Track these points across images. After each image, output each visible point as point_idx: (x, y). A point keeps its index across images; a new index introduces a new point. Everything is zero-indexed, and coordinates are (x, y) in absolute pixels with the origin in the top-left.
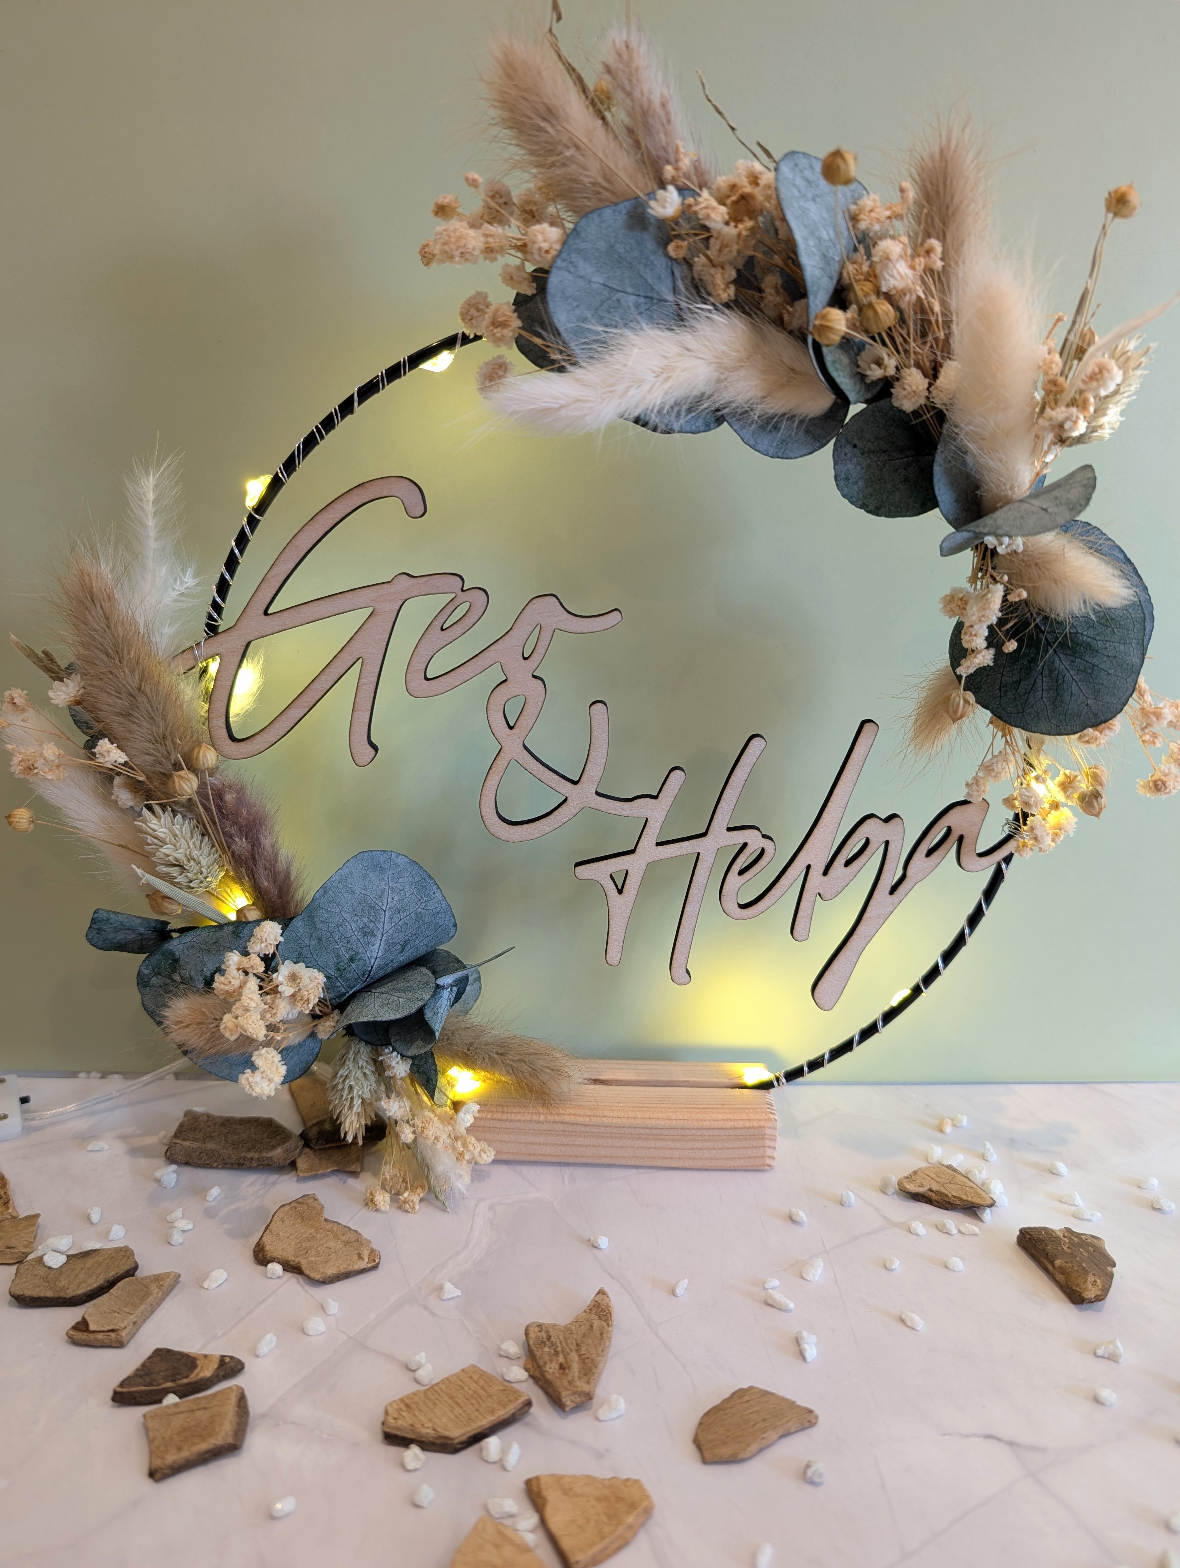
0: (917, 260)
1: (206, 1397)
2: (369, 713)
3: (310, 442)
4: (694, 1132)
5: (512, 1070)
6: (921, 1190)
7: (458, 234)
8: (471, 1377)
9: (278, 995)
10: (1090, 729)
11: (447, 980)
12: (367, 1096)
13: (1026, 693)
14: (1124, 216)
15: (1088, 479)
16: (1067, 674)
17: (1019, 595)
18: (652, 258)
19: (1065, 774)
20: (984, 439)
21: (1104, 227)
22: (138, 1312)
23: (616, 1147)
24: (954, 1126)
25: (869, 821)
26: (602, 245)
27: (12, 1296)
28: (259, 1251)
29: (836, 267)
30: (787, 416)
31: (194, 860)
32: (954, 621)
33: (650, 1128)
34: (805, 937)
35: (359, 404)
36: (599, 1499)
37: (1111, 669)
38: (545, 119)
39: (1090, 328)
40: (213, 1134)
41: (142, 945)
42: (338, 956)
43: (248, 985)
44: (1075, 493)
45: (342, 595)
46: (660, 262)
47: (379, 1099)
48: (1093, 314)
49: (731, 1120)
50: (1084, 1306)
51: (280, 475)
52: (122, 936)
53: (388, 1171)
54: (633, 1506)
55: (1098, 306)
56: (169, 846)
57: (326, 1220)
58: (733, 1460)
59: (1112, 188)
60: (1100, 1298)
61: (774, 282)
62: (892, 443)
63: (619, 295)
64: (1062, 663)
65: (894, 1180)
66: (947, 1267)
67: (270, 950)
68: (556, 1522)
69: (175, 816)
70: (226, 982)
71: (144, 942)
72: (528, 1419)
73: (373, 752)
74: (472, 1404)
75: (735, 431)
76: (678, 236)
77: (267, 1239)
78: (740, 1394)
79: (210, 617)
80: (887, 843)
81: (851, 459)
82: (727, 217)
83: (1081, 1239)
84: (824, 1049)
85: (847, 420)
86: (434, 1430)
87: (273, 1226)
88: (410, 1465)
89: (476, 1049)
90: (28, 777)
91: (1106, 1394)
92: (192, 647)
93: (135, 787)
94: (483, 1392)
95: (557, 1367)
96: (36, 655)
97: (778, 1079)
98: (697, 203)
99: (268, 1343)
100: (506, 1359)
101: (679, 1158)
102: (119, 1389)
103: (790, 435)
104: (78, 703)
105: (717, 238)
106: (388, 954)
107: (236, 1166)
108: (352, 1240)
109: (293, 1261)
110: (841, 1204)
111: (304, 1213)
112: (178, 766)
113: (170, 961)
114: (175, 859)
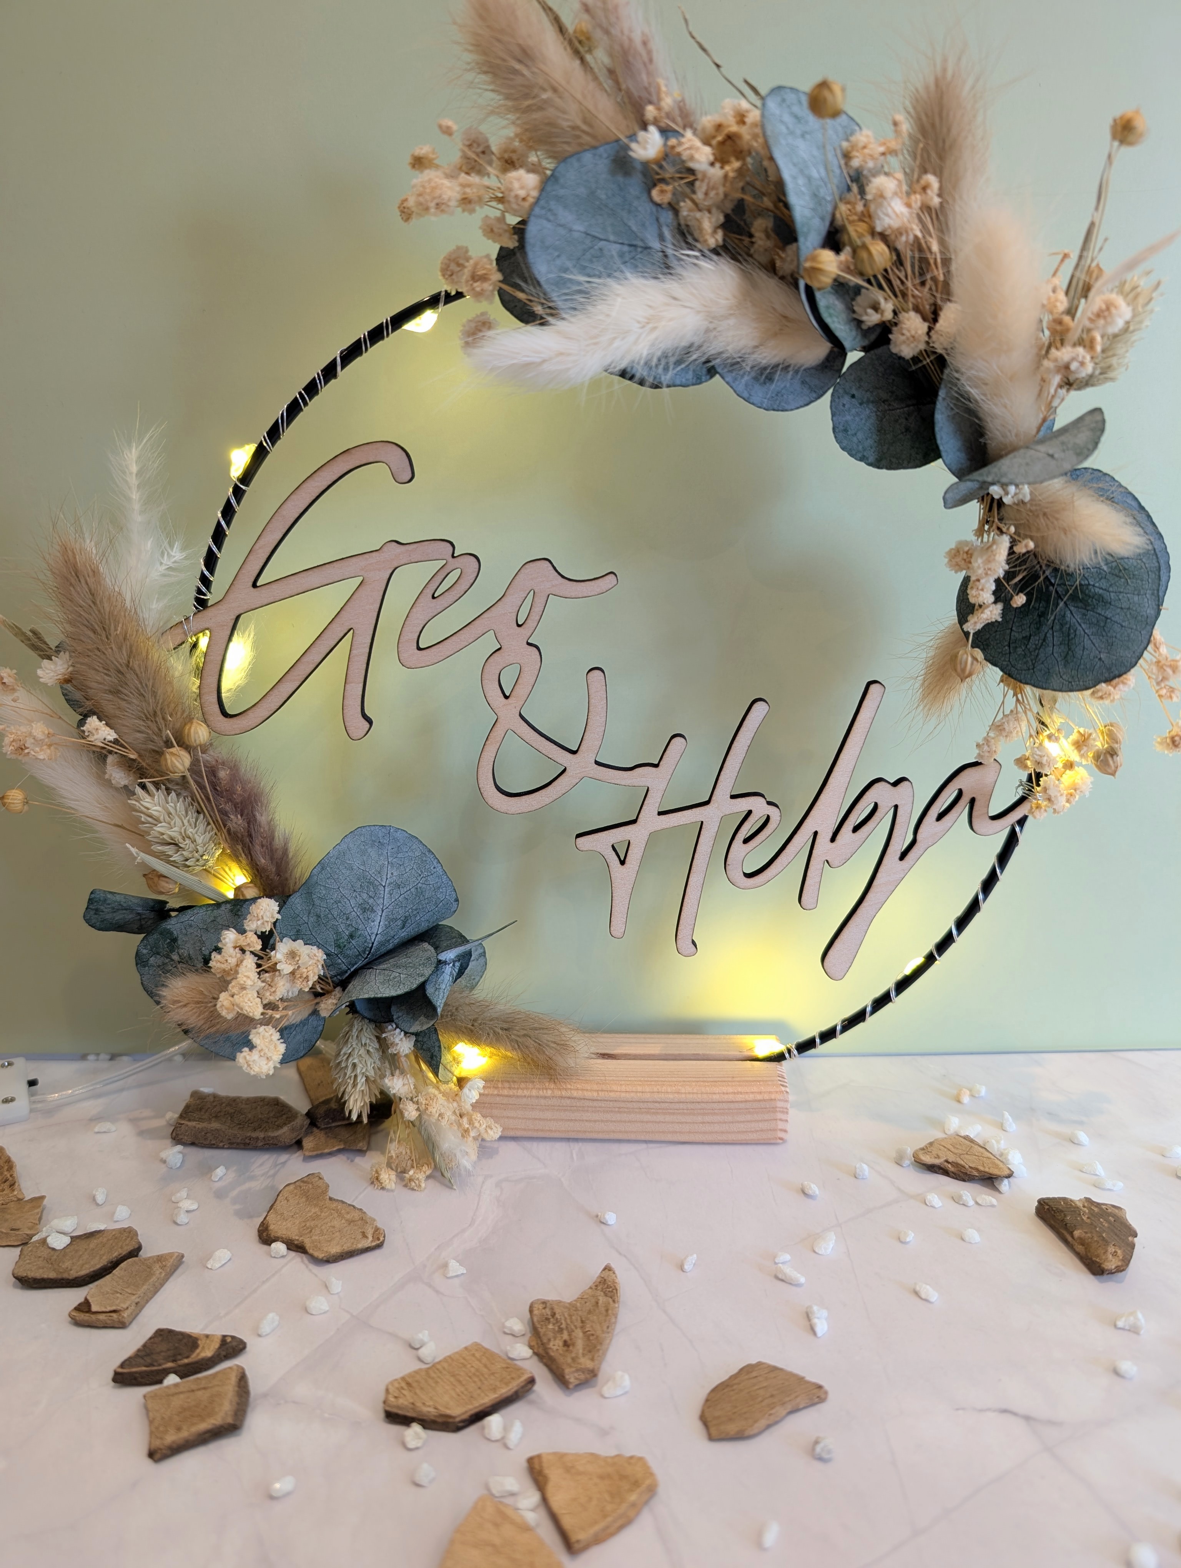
0: (913, 197)
1: (206, 1377)
2: (361, 685)
3: (294, 409)
4: (704, 1105)
5: (517, 1045)
6: (937, 1162)
7: (433, 184)
8: (473, 1355)
9: (277, 973)
10: (1103, 685)
11: (449, 955)
12: (371, 1073)
13: (1036, 649)
14: (1131, 144)
15: (1097, 422)
16: (1079, 628)
17: (1026, 546)
18: (636, 203)
19: (1079, 732)
20: (986, 384)
21: (1110, 157)
22: (140, 1292)
23: (625, 1122)
24: (972, 1096)
25: (876, 785)
26: (582, 191)
27: (16, 1278)
28: (263, 1231)
29: (829, 208)
30: (781, 366)
31: (189, 838)
32: (962, 575)
33: (659, 1102)
34: (813, 906)
35: (342, 368)
36: (602, 1477)
37: (1124, 621)
38: (520, 61)
39: (1098, 265)
40: (219, 1114)
41: (141, 925)
42: (337, 933)
43: (245, 963)
44: (1083, 437)
45: (331, 565)
46: (645, 208)
47: (383, 1077)
48: (1101, 249)
49: (741, 1093)
50: (1105, 1277)
51: (265, 444)
52: (121, 916)
53: (393, 1149)
54: (636, 1484)
55: (1106, 240)
56: (163, 824)
57: (331, 1199)
58: (740, 1437)
59: (1118, 114)
60: (1120, 1269)
61: (764, 226)
62: (892, 392)
63: (602, 243)
64: (1074, 616)
65: (910, 1151)
66: (963, 1239)
67: (267, 928)
68: (558, 1500)
69: (169, 794)
70: (223, 960)
71: (143, 922)
72: (532, 1397)
73: (367, 725)
74: (475, 1382)
75: (728, 383)
76: (663, 180)
77: (272, 1218)
78: (748, 1370)
79: (199, 592)
80: (896, 807)
81: (849, 410)
82: (711, 158)
83: (1101, 1209)
84: (835, 1019)
85: (844, 369)
86: (436, 1408)
87: (278, 1206)
88: (412, 1444)
89: (480, 1024)
90: (20, 758)
91: (1126, 1366)
92: (181, 621)
93: (129, 765)
94: (485, 1370)
95: (561, 1344)
96: (24, 634)
97: (789, 1051)
98: (680, 144)
99: (270, 1321)
100: (510, 1337)
101: (690, 1132)
102: (120, 1370)
103: (785, 387)
104: (68, 681)
105: (703, 180)
106: (389, 930)
107: (242, 1146)
108: (357, 1218)
109: (297, 1240)
110: (854, 1177)
111: (309, 1192)
112: (169, 743)
113: (168, 940)
114: (170, 837)
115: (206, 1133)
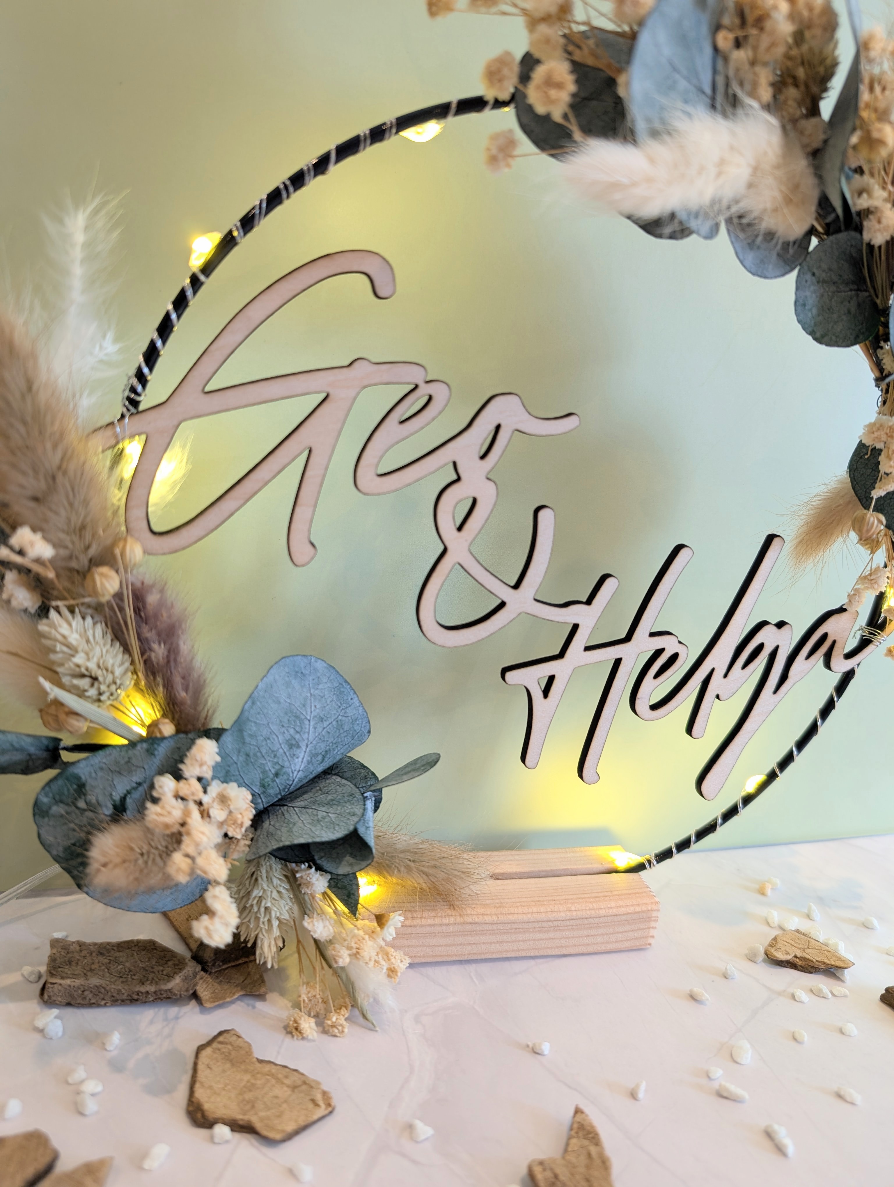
2: (313, 509)
3: (275, 198)
4: (591, 920)
6: (786, 957)
9: (208, 820)
12: (286, 917)
18: (703, 42)
23: (519, 941)
24: (772, 889)
25: (764, 627)
28: (195, 1111)
31: (107, 669)
34: (701, 735)
35: (336, 163)
40: (93, 967)
41: (28, 766)
42: (264, 772)
45: (290, 377)
46: (708, 49)
47: (300, 920)
49: (623, 906)
51: (235, 233)
56: (80, 654)
57: (257, 1059)
62: (841, 276)
63: (677, 76)
65: (760, 949)
66: (843, 1033)
67: (208, 773)
70: (162, 812)
71: (28, 763)
73: (313, 551)
77: (200, 1094)
79: (133, 390)
80: (776, 648)
81: (809, 287)
85: (811, 248)
87: (200, 1077)
92: (113, 423)
97: (649, 861)
101: (575, 946)
105: (768, 35)
106: (311, 766)
108: (299, 1082)
109: (242, 1120)
110: (726, 978)
111: (230, 1053)
112: (96, 562)
113: (75, 787)
114: (87, 669)
115: (83, 991)
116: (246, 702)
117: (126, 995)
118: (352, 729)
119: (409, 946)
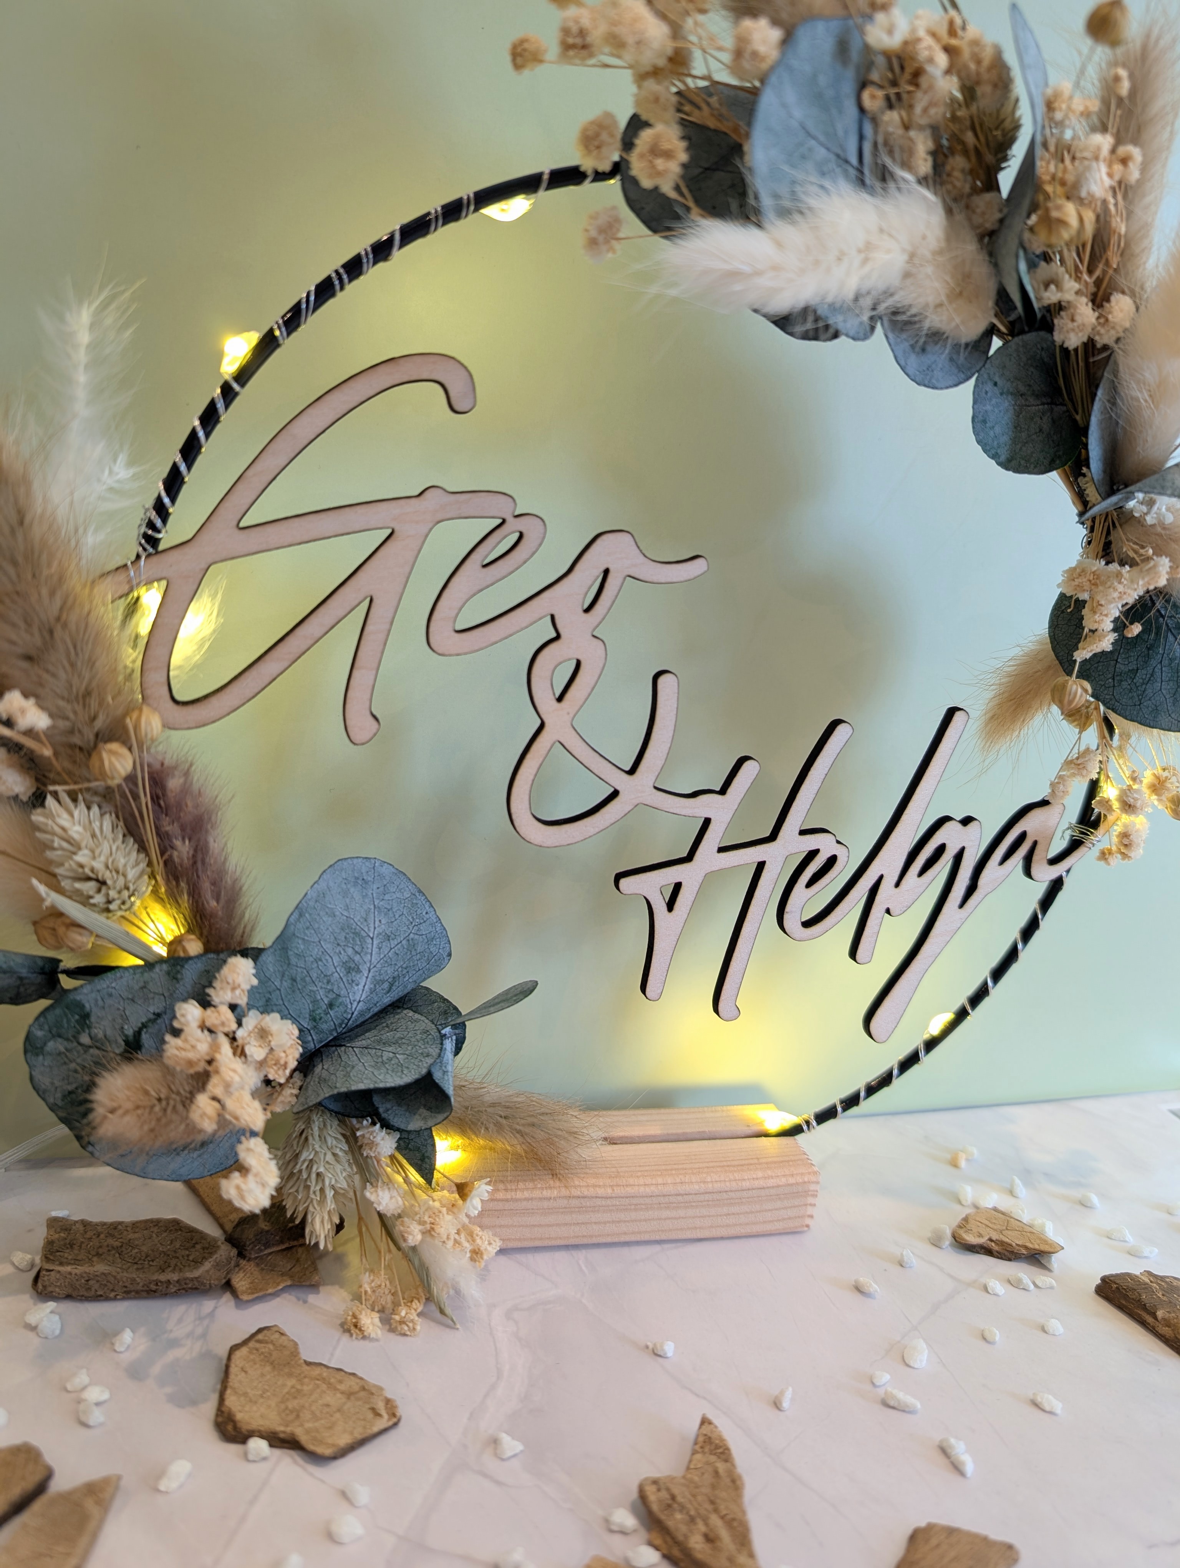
0: (1115, 167)
2: (374, 672)
3: (325, 290)
4: (732, 1195)
5: (522, 1135)
6: (979, 1241)
9: (244, 1059)
13: (1143, 684)
18: (846, 102)
19: (1154, 774)
23: (640, 1221)
24: (967, 1160)
25: (945, 824)
26: (808, 69)
28: (225, 1422)
31: (117, 871)
33: (682, 1195)
34: (868, 959)
35: (400, 248)
40: (101, 1251)
41: (19, 993)
42: (315, 1001)
45: (355, 509)
46: (852, 110)
47: (360, 1189)
49: (772, 1177)
51: (276, 333)
53: (370, 1282)
56: (84, 851)
57: (305, 1362)
62: (1030, 386)
65: (946, 1230)
66: (1045, 1332)
67: (242, 999)
70: (184, 1046)
71: (20, 989)
73: (376, 726)
77: (231, 1403)
79: (151, 525)
80: (961, 849)
81: (990, 400)
83: (1166, 1282)
84: (860, 1083)
85: (991, 352)
87: (232, 1382)
89: (478, 1114)
92: (125, 566)
97: (808, 1123)
100: (620, 1535)
101: (711, 1227)
105: (925, 92)
106: (374, 995)
107: (144, 1294)
108: (356, 1388)
109: (284, 1432)
110: (902, 1266)
111: (271, 1355)
112: (103, 737)
113: (77, 1017)
114: (92, 870)
115: (87, 1281)
116: (292, 914)
117: (141, 1284)
118: (427, 950)
119: (500, 1226)
